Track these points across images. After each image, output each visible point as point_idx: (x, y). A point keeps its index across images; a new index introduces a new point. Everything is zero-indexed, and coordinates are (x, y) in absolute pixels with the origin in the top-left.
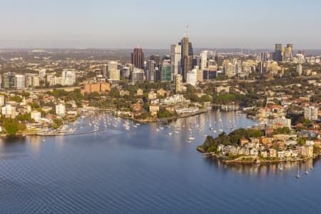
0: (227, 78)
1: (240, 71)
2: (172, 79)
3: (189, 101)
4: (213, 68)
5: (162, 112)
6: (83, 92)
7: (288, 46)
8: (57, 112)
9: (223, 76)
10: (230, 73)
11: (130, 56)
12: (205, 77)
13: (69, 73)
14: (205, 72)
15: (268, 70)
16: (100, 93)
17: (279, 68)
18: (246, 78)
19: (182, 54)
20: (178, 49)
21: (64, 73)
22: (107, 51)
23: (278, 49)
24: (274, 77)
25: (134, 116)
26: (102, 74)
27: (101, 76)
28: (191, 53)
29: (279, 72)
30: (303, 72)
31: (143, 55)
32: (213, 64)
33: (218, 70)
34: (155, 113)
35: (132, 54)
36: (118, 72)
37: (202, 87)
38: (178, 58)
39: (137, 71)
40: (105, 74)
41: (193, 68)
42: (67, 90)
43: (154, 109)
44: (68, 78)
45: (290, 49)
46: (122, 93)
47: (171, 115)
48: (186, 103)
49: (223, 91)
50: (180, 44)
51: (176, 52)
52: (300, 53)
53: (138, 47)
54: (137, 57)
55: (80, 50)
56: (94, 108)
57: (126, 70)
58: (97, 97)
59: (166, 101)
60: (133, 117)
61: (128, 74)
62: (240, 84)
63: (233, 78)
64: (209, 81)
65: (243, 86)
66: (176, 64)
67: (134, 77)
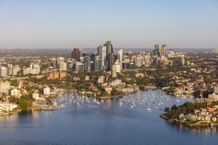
0: (137, 67)
1: (144, 63)
2: (102, 69)
3: (124, 84)
4: (127, 61)
5: (114, 92)
6: (49, 78)
7: (163, 46)
9: (134, 67)
10: (139, 64)
11: (71, 53)
12: (123, 67)
14: (123, 64)
16: (60, 79)
17: (168, 61)
18: (149, 67)
19: (107, 51)
20: (104, 49)
21: (31, 66)
22: (31, 50)
23: (157, 48)
24: (167, 66)
25: (97, 95)
27: (52, 67)
28: (112, 51)
29: (169, 63)
30: (185, 63)
31: (79, 52)
32: (127, 58)
33: (131, 62)
34: (110, 92)
35: (72, 52)
36: (65, 64)
37: (125, 73)
38: (104, 55)
39: (78, 64)
40: (54, 66)
41: (115, 61)
44: (34, 69)
45: (165, 48)
46: (76, 79)
48: (123, 85)
50: (105, 45)
51: (103, 50)
54: (75, 54)
55: (11, 50)
57: (70, 63)
58: (59, 82)
59: (112, 84)
60: (95, 95)
61: (71, 65)
62: (147, 72)
63: (141, 67)
64: (126, 70)
65: (149, 73)
66: (103, 59)
67: (77, 67)
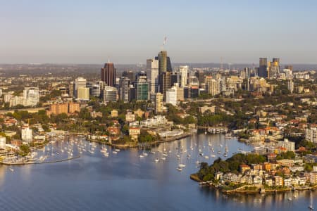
0: (210, 96)
1: (224, 89)
2: (149, 98)
3: (171, 123)
4: (194, 85)
5: (144, 136)
6: (49, 113)
7: (274, 60)
8: (23, 137)
9: (206, 95)
10: (214, 91)
11: (100, 71)
12: (186, 96)
13: (31, 92)
14: (186, 90)
15: (255, 87)
16: (69, 115)
17: (267, 85)
18: (231, 96)
19: (159, 69)
20: (155, 64)
23: (263, 64)
24: (263, 95)
25: (112, 141)
26: (68, 92)
27: (66, 95)
28: (169, 69)
29: (268, 89)
30: (295, 89)
31: (114, 70)
32: (194, 80)
33: (200, 87)
35: (102, 70)
36: (87, 90)
37: (184, 107)
38: (155, 74)
39: (109, 89)
40: (71, 92)
41: (172, 85)
42: (30, 111)
43: (134, 133)
45: (276, 63)
46: (94, 114)
47: (153, 139)
48: (169, 125)
49: (208, 111)
50: (156, 58)
51: (152, 67)
52: (287, 68)
53: (109, 62)
54: (108, 74)
55: (34, 66)
56: (64, 132)
57: (96, 88)
58: (65, 120)
59: (146, 123)
60: (110, 142)
61: (98, 92)
62: (226, 103)
63: (217, 96)
64: (191, 100)
65: (229, 105)
66: (153, 81)
67: (106, 95)
